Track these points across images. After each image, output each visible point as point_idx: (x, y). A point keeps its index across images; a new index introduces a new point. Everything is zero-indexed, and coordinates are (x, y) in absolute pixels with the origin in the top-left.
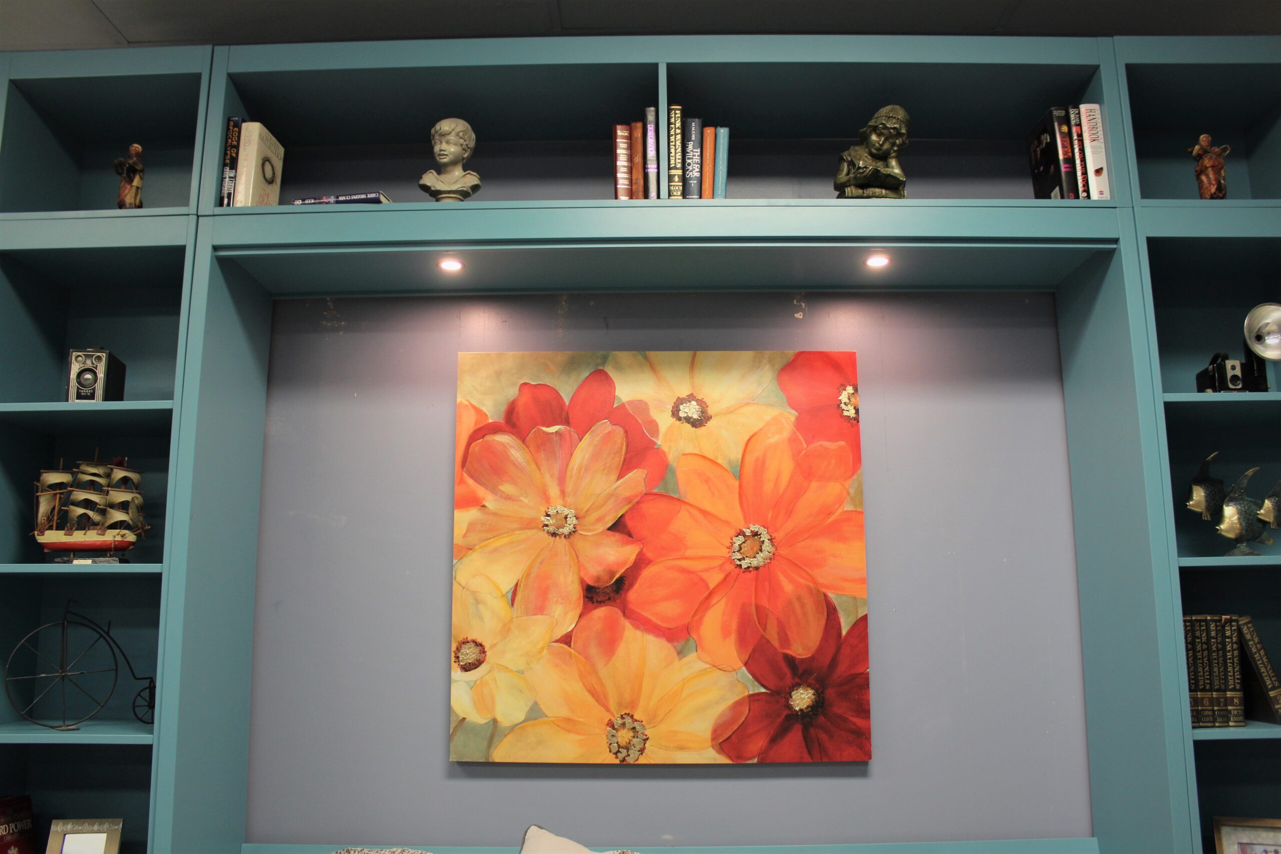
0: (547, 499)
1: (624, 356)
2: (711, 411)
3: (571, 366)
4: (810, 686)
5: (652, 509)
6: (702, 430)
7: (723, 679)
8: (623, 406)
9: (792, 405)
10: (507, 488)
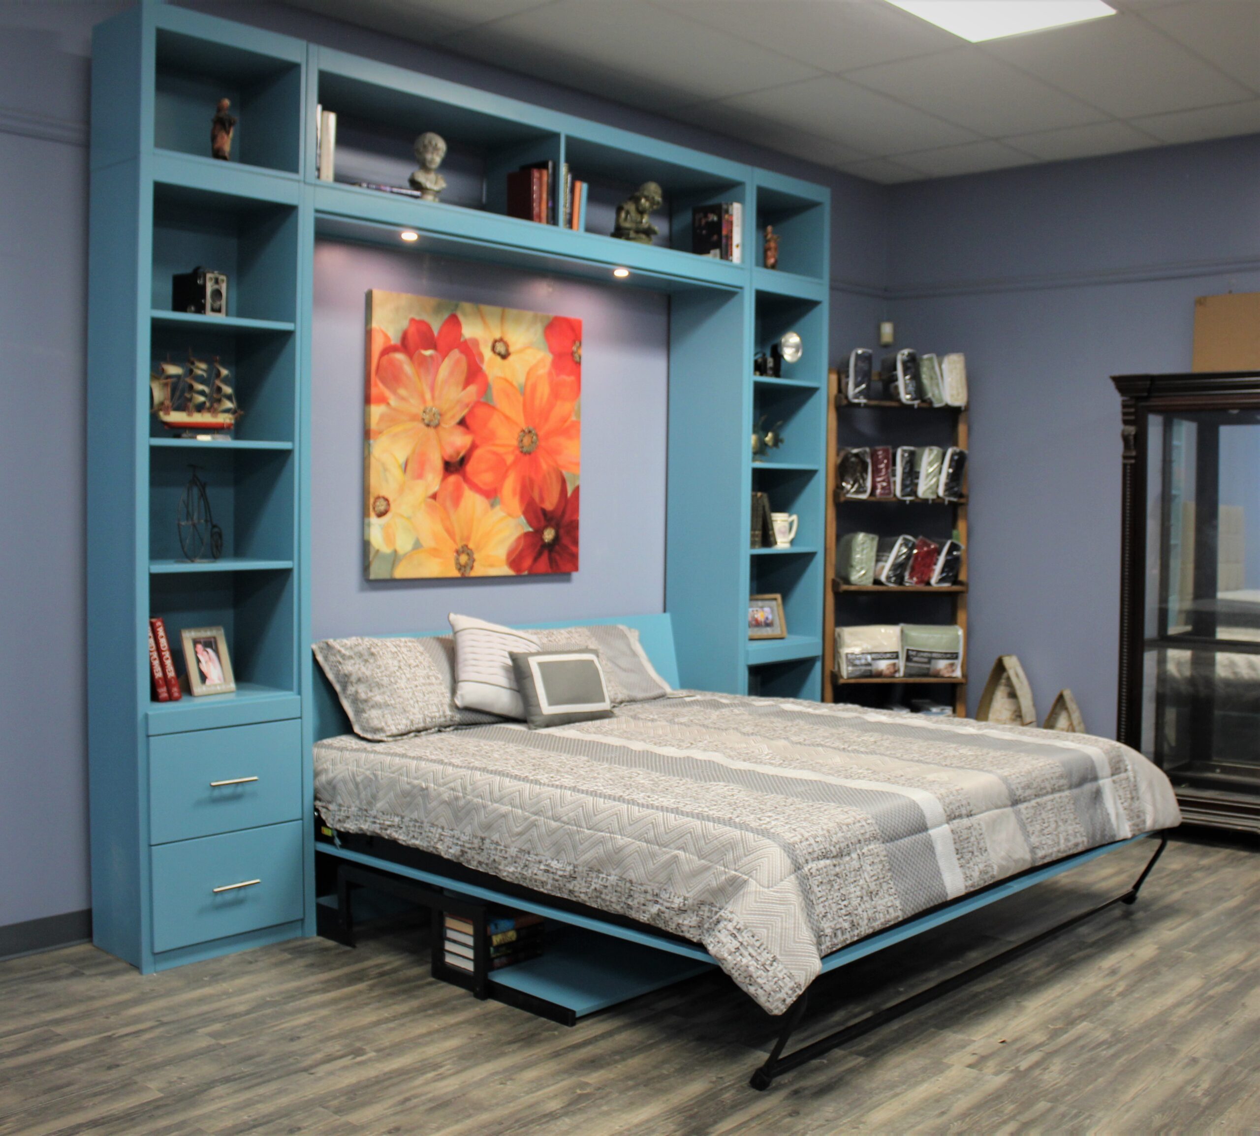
0: (424, 401)
1: (467, 306)
2: (511, 349)
3: (438, 310)
4: (552, 527)
5: (481, 412)
6: (506, 362)
7: (512, 522)
8: (465, 342)
9: (551, 350)
10: (402, 392)
